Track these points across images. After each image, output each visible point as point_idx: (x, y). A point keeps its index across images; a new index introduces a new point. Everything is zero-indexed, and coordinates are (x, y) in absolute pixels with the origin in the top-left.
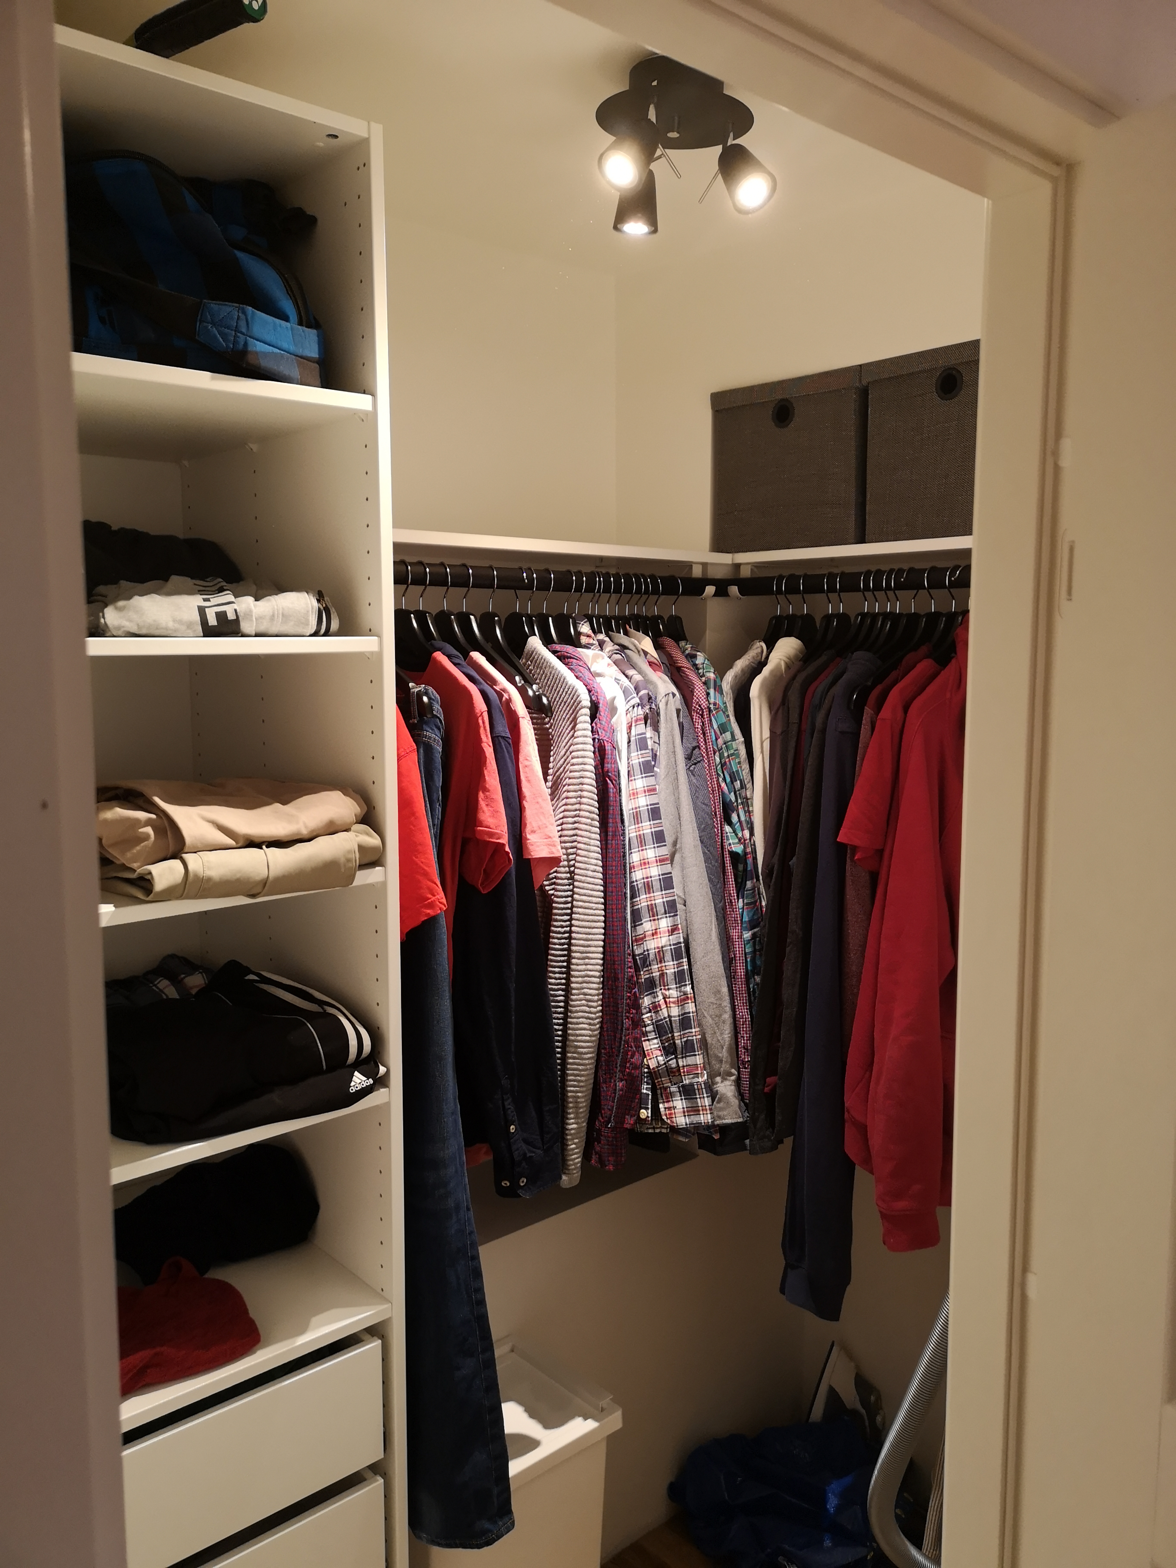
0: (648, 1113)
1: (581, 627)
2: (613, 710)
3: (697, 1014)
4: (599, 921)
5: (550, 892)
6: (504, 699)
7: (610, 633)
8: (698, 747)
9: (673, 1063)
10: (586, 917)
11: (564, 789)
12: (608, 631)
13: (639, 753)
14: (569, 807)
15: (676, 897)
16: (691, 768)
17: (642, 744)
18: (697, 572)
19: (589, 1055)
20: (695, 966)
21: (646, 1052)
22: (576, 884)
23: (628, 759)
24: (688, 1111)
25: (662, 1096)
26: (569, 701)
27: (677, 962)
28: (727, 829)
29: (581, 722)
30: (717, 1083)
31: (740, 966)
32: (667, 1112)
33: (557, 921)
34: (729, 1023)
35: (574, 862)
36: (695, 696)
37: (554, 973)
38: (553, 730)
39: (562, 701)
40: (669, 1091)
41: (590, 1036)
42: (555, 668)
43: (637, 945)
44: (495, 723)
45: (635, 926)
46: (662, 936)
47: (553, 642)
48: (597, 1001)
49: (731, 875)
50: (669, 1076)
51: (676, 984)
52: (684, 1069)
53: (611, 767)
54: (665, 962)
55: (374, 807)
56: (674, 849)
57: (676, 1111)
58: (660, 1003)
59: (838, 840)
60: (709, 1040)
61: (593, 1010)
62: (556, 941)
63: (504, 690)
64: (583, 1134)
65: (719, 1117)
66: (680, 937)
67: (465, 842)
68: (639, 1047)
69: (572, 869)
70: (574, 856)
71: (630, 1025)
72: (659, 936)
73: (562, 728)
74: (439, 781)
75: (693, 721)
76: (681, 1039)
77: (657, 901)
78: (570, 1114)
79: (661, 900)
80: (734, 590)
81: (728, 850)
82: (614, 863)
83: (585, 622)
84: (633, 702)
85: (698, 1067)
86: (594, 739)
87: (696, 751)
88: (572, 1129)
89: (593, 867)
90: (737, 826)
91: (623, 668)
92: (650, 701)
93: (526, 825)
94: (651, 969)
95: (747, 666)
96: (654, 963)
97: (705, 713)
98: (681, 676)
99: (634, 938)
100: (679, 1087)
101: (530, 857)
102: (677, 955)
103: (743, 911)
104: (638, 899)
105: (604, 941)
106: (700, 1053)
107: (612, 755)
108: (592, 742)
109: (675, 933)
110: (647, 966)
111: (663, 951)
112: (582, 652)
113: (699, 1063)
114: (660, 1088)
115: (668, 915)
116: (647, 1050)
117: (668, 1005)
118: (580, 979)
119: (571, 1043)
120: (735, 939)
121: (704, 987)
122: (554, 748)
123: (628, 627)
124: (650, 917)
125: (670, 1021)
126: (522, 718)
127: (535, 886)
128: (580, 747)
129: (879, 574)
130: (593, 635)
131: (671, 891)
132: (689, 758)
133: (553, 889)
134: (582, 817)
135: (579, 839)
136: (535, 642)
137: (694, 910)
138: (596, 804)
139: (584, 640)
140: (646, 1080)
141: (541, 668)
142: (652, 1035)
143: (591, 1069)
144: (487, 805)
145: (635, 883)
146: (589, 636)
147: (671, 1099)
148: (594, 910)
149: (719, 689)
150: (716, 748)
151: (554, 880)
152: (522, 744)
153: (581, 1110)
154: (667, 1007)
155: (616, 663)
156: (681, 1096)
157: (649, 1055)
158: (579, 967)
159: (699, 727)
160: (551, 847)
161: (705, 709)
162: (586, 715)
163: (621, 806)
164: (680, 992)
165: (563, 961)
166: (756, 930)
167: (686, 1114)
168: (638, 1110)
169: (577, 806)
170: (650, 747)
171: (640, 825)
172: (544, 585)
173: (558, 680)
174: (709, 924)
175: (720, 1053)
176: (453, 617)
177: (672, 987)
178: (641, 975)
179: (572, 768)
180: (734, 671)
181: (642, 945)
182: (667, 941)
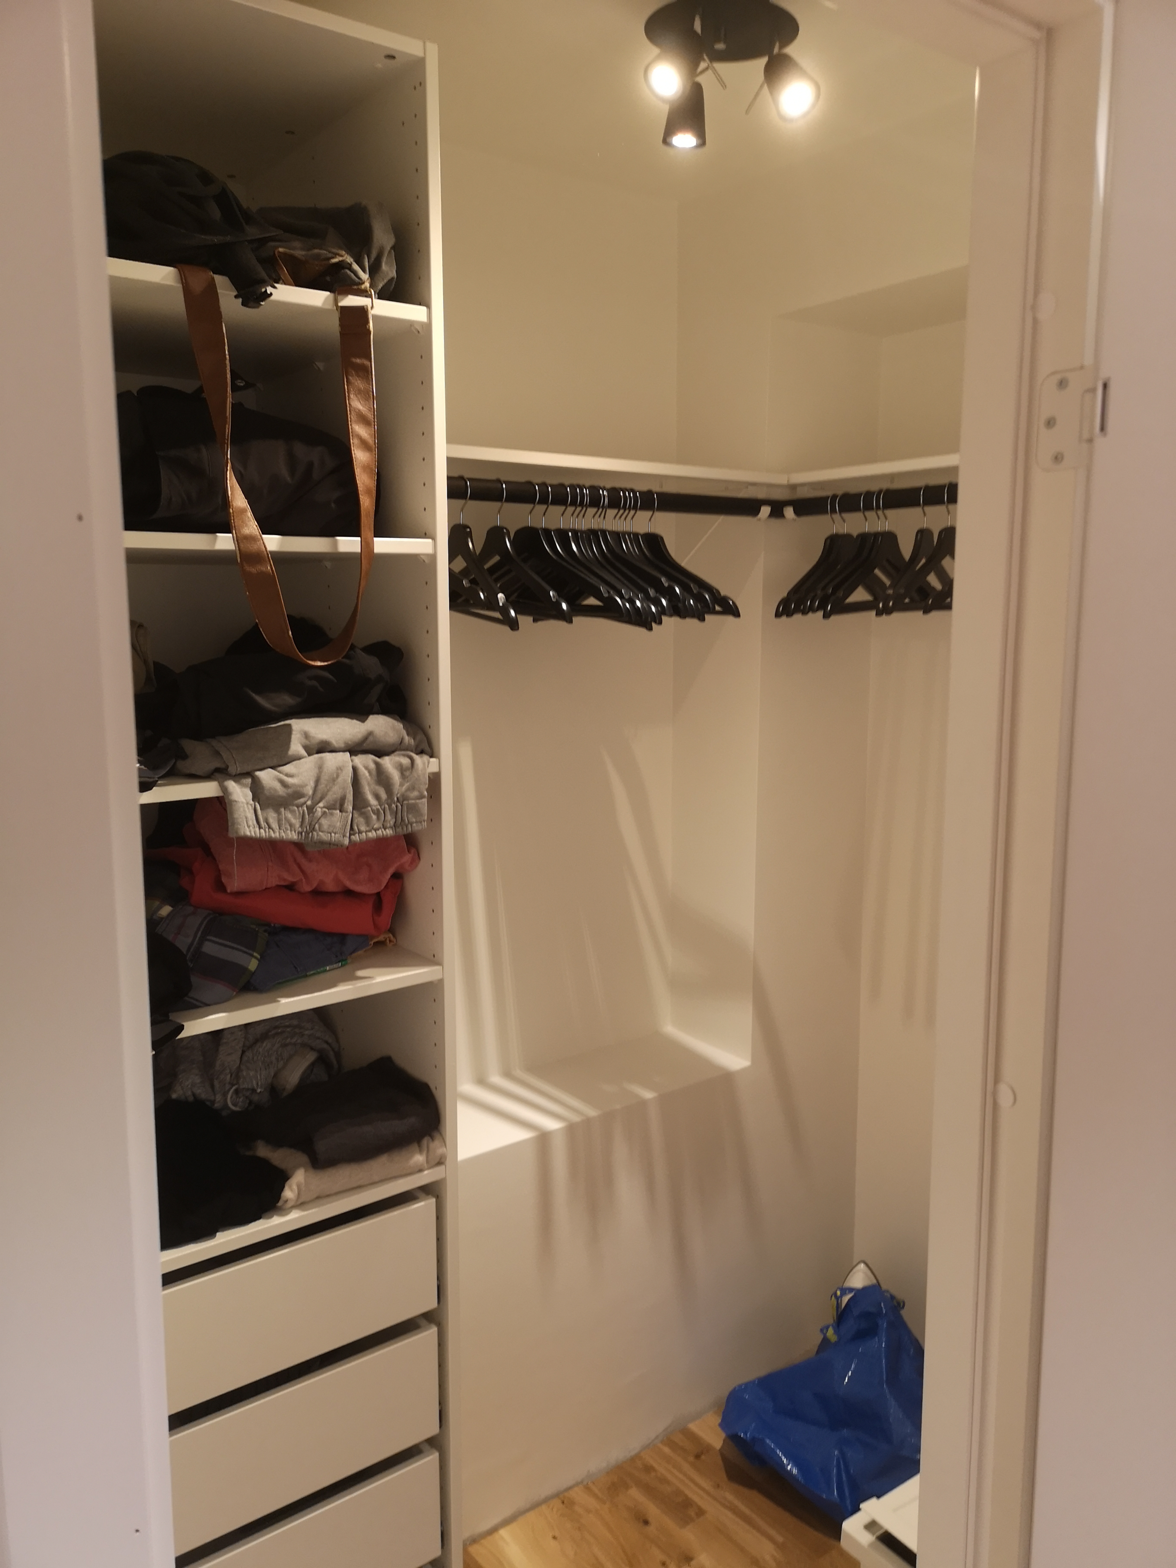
18: (753, 492)
80: (789, 511)
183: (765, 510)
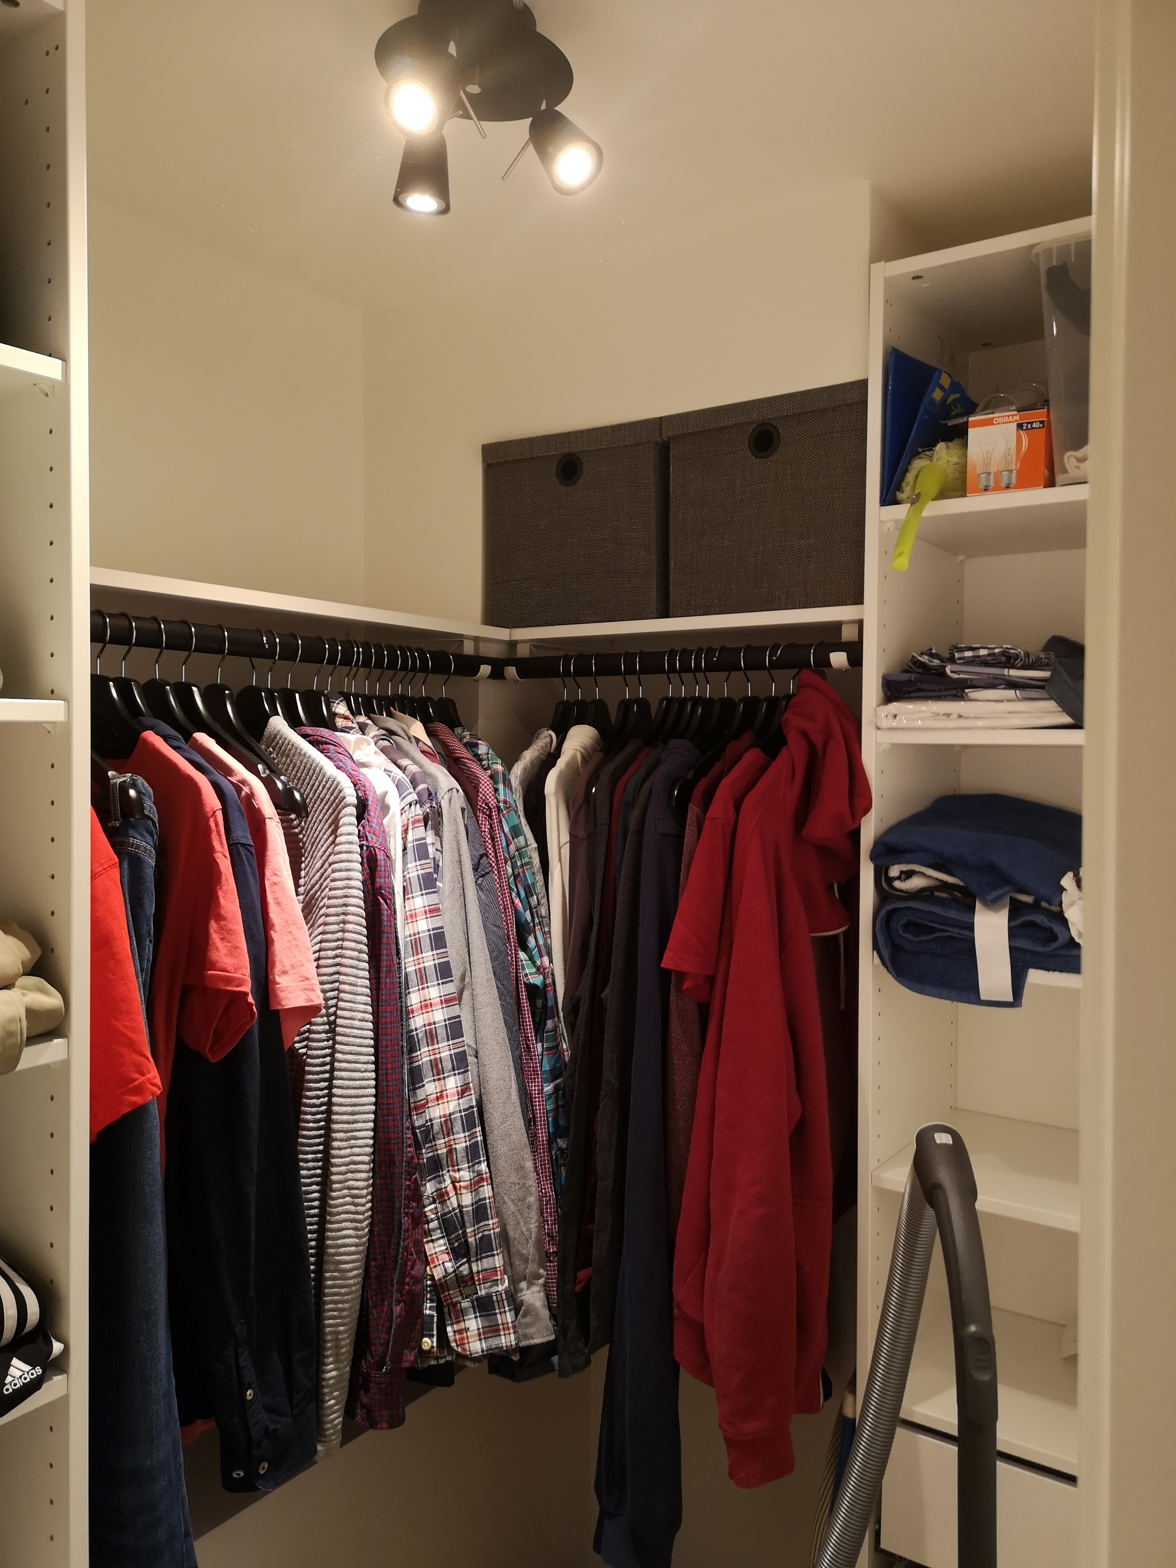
0: (432, 1342)
1: (337, 707)
2: (385, 809)
3: (494, 1200)
4: (368, 1087)
5: (300, 1051)
6: (243, 793)
7: (371, 715)
8: (486, 855)
9: (465, 1270)
10: (351, 1083)
11: (321, 912)
12: (369, 712)
13: (418, 863)
14: (329, 936)
15: (466, 1047)
16: (479, 882)
17: (422, 851)
18: (468, 648)
19: (355, 1272)
20: (491, 1135)
21: (429, 1258)
22: (338, 1038)
23: (403, 872)
24: (484, 1333)
25: (450, 1316)
26: (327, 797)
27: (469, 1133)
28: (522, 955)
29: (344, 824)
30: (522, 1290)
31: (541, 1129)
32: (457, 1337)
33: (310, 1089)
34: (535, 1208)
35: (334, 1009)
36: (481, 793)
37: (307, 1161)
38: (304, 836)
39: (318, 797)
40: (459, 1308)
41: (356, 1245)
42: (307, 756)
43: (417, 1114)
44: (231, 825)
45: (415, 1089)
46: (449, 1099)
47: (302, 724)
48: (365, 1197)
49: (528, 1014)
50: (459, 1287)
51: (468, 1163)
52: (478, 1275)
53: (385, 881)
54: (453, 1134)
55: (53, 949)
56: (461, 986)
57: (469, 1333)
58: (448, 1189)
59: (662, 966)
60: (511, 1233)
61: (360, 1209)
62: (309, 1117)
63: (244, 782)
64: (345, 1384)
65: (526, 1337)
66: (472, 1099)
67: (187, 991)
68: (421, 1251)
69: (332, 1018)
70: (335, 1001)
71: (410, 1224)
72: (446, 1100)
73: (317, 832)
74: (150, 908)
75: (478, 823)
76: (475, 1235)
77: (442, 1055)
78: (328, 1357)
79: (448, 1053)
80: (511, 671)
81: (524, 982)
82: (389, 1008)
83: (341, 701)
84: (409, 799)
85: (497, 1271)
86: (361, 846)
87: (484, 860)
88: (331, 1378)
89: (360, 1015)
90: (535, 952)
91: (394, 756)
92: (430, 798)
93: (274, 963)
94: (435, 1145)
95: (537, 758)
96: (439, 1136)
97: (494, 814)
98: (460, 768)
99: (412, 1105)
100: (472, 1302)
101: (280, 1008)
102: (468, 1124)
103: (542, 1059)
104: (419, 1053)
105: (375, 1113)
106: (499, 1251)
107: (385, 867)
108: (359, 850)
109: (465, 1094)
110: (430, 1142)
111: (451, 1119)
112: (341, 736)
113: (498, 1266)
114: (448, 1305)
115: (456, 1072)
116: (431, 1255)
117: (459, 1192)
118: (343, 1168)
119: (331, 1259)
120: (535, 1094)
121: (504, 1164)
122: (306, 858)
123: (392, 709)
124: (434, 1076)
125: (461, 1212)
126: (270, 818)
127: (285, 1047)
128: (343, 856)
129: (685, 654)
130: (351, 717)
131: (461, 1040)
132: (476, 869)
133: (306, 1046)
134: (347, 949)
135: (342, 978)
136: (278, 723)
137: (489, 1062)
138: (365, 931)
139: (340, 722)
140: (429, 1296)
141: (288, 756)
142: (437, 1234)
143: (357, 1291)
144: (222, 939)
145: (415, 1033)
146: (346, 718)
147: (462, 1319)
148: (362, 1072)
149: (507, 783)
150: (508, 857)
151: (307, 1034)
152: (270, 854)
153: (344, 1350)
154: (456, 1194)
155: (383, 750)
156: (475, 1313)
157: (433, 1261)
158: (343, 1152)
159: (487, 830)
160: (308, 992)
161: (494, 808)
162: (351, 815)
163: (396, 932)
164: (473, 1172)
165: (319, 1144)
166: (558, 1081)
167: (482, 1337)
168: (420, 1339)
169: (339, 935)
170: (431, 856)
171: (420, 956)
172: (289, 654)
173: (314, 771)
174: (507, 1080)
175: (525, 1249)
176: (168, 687)
177: (463, 1166)
178: (422, 1154)
179: (333, 884)
180: (523, 764)
181: (424, 1114)
182: (456, 1107)
183: (485, 669)
